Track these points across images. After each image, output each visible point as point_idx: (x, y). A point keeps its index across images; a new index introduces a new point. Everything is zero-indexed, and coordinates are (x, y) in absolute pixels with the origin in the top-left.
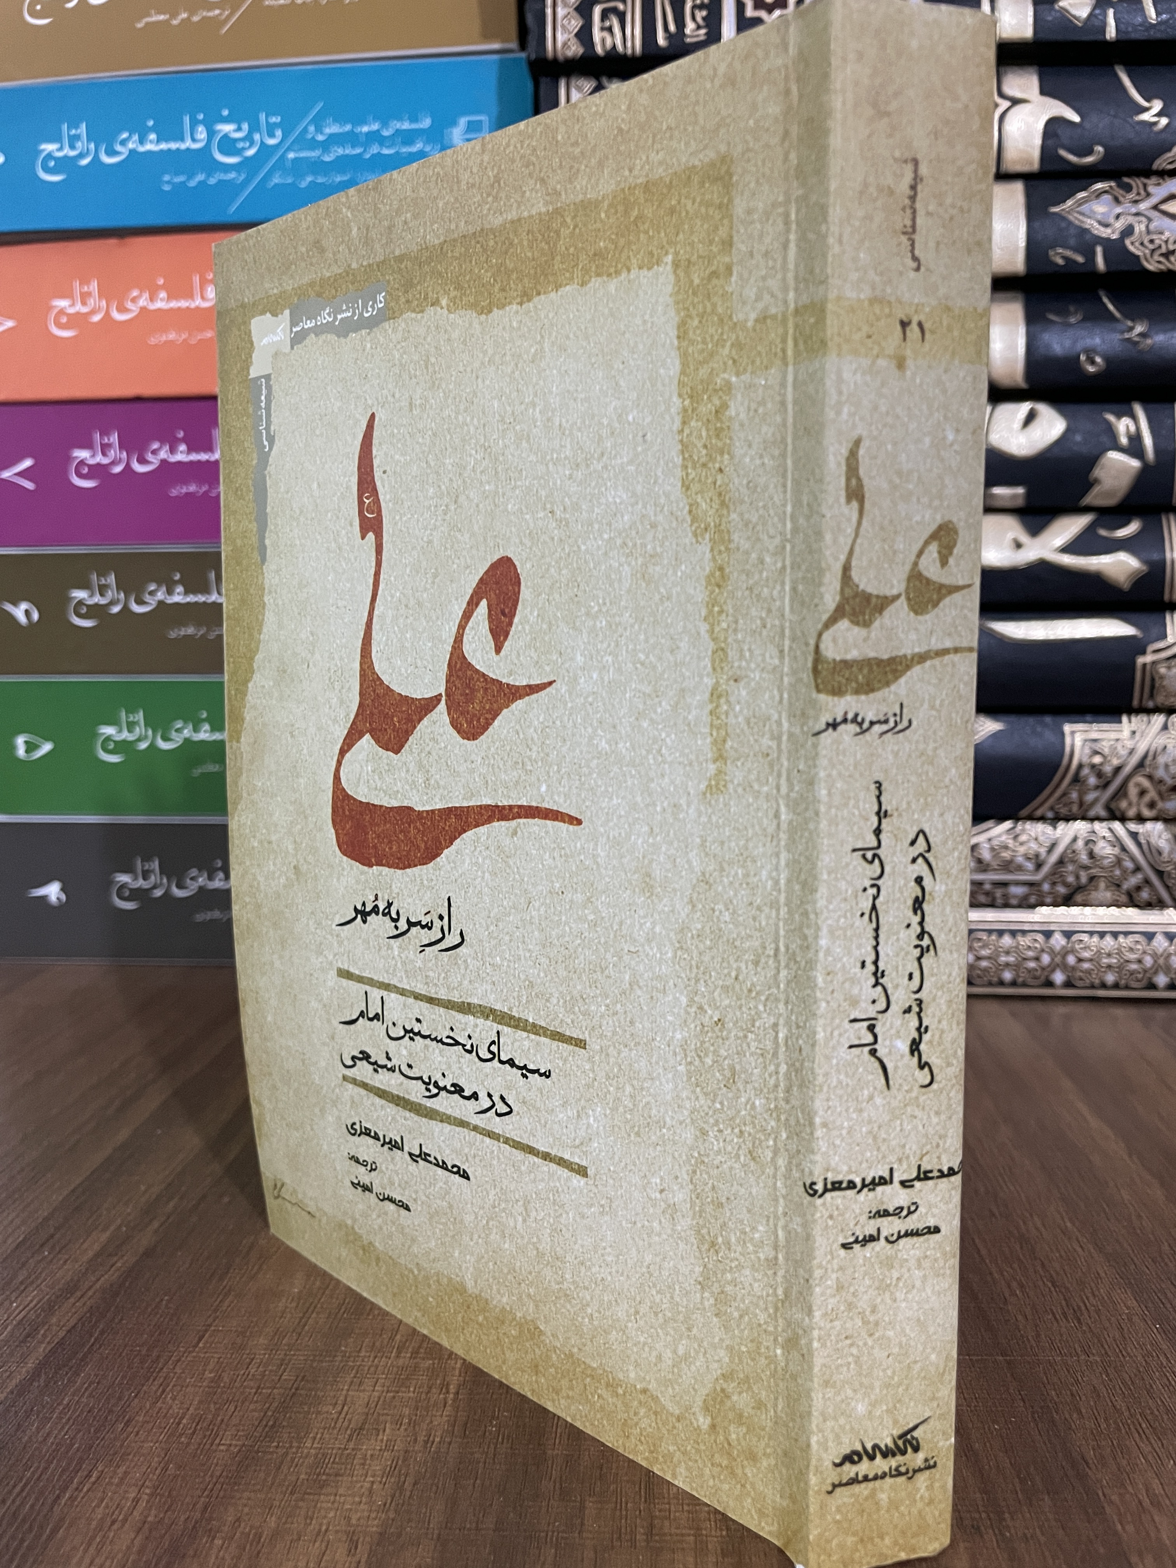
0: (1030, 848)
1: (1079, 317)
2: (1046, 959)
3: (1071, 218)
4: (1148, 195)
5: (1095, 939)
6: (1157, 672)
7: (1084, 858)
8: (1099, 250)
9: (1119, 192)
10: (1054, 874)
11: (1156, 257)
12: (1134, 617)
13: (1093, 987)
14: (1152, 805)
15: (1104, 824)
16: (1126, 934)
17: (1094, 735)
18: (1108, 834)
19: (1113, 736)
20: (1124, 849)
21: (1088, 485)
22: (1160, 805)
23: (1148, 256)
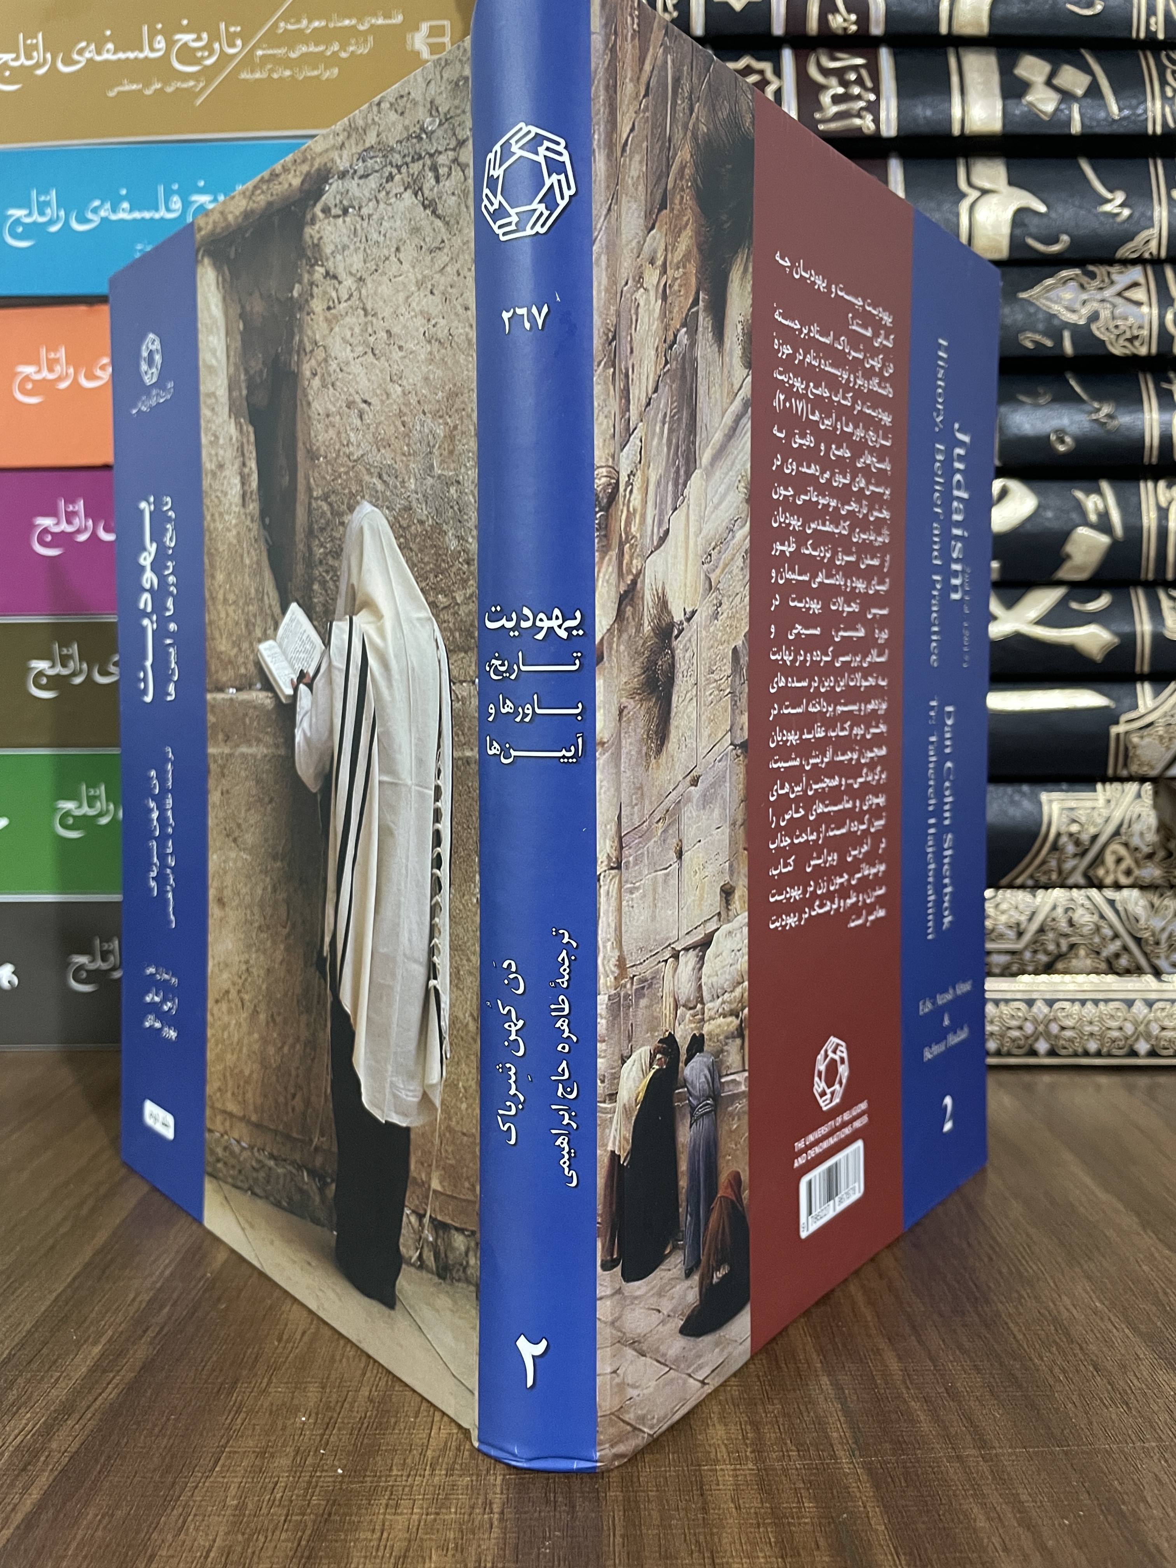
0: (1011, 916)
1: (1048, 398)
2: (1029, 1028)
3: (1038, 303)
4: (1112, 283)
5: (1077, 1006)
6: (1131, 742)
7: (1063, 925)
8: (1067, 335)
9: (1085, 280)
10: (1035, 942)
11: (1121, 342)
12: (1106, 687)
13: (1076, 1055)
14: (1128, 873)
15: (1083, 891)
16: (1107, 1001)
17: (1073, 804)
18: (1087, 903)
19: (1089, 804)
20: (1102, 917)
21: (1061, 559)
22: (1137, 872)
23: (1114, 341)
